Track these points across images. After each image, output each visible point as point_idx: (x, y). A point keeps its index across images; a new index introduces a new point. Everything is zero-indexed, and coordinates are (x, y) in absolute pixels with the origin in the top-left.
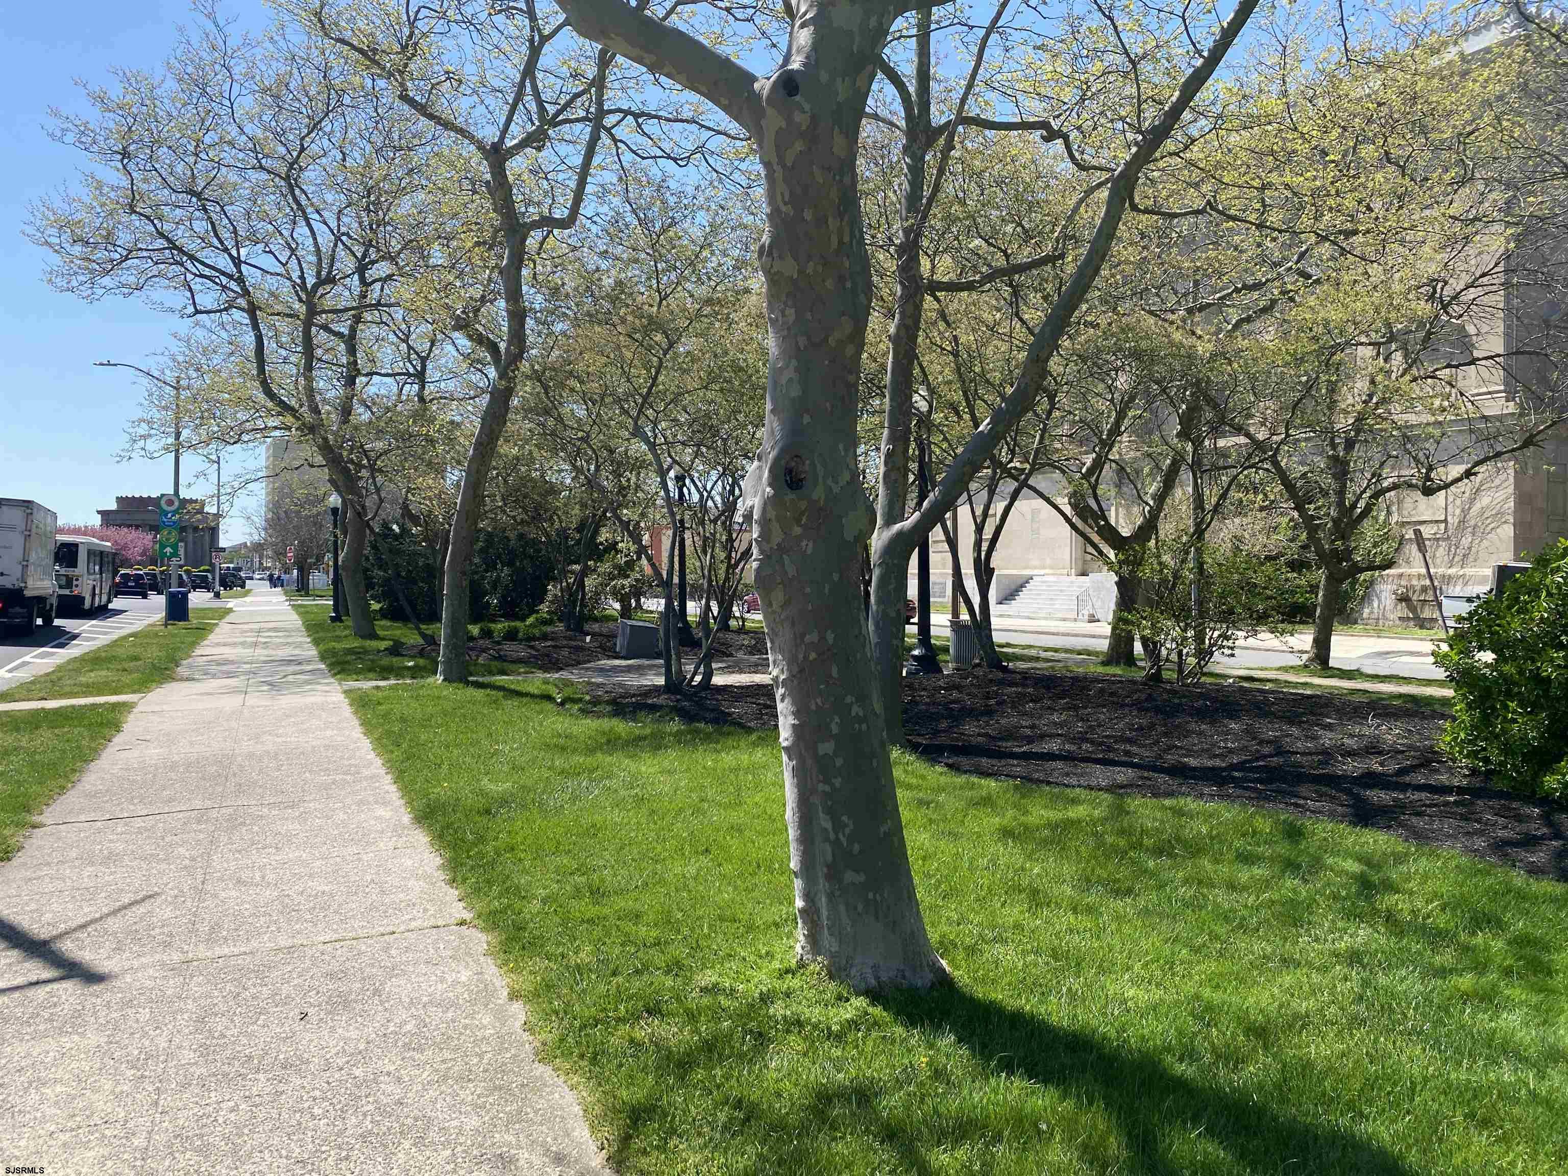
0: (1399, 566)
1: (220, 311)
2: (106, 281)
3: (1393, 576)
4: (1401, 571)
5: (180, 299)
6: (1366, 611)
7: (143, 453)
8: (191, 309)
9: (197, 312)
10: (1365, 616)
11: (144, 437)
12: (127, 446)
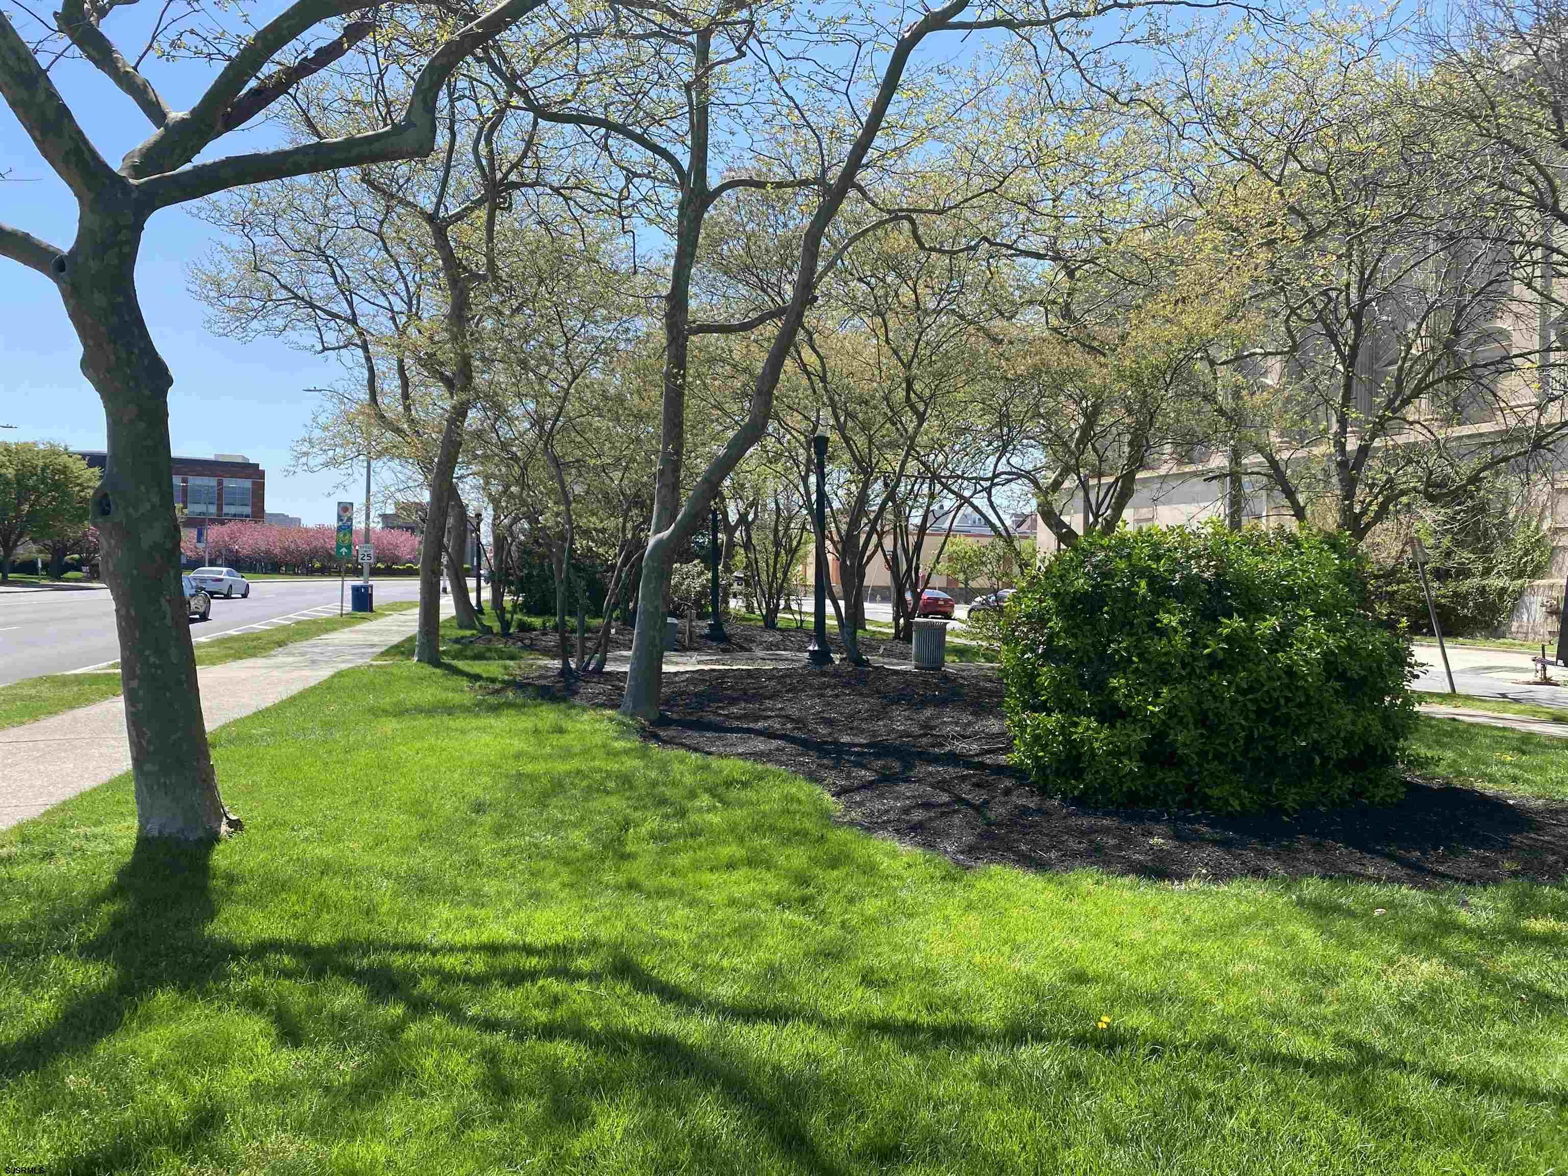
0: (1551, 576)
1: (339, 348)
2: (255, 324)
3: (1544, 586)
4: (1552, 581)
5: (310, 338)
6: (1515, 624)
7: (305, 468)
8: (319, 347)
9: (325, 349)
10: (1513, 629)
11: (306, 454)
12: (293, 463)
